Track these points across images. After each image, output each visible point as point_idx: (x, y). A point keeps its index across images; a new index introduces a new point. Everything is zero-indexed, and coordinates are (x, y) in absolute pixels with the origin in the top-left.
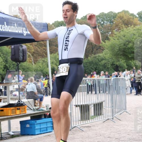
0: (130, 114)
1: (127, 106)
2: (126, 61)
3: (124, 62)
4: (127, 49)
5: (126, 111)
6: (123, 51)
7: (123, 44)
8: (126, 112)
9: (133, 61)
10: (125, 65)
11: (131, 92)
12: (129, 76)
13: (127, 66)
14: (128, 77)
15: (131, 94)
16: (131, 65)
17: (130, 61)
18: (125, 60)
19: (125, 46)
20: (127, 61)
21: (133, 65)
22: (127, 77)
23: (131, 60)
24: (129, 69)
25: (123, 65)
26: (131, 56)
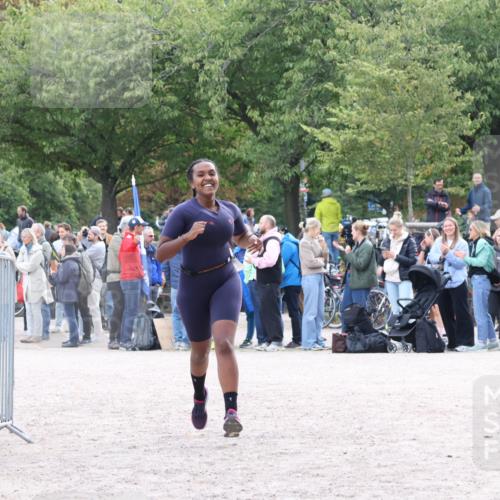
0: (29, 442)
1: (18, 402)
2: (28, 173)
3: (21, 177)
4: (37, 109)
5: (8, 423)
6: (17, 121)
7: (13, 86)
8: (12, 431)
9: (61, 171)
10: (23, 191)
11: (46, 331)
12: (41, 247)
13: (34, 199)
14: (33, 256)
15: (45, 342)
16: (53, 195)
17: (50, 175)
18: (24, 166)
19: (22, 97)
20: (32, 171)
21: (63, 193)
22: (29, 254)
23: (53, 167)
24: (42, 212)
25: (14, 190)
26: (52, 150)
